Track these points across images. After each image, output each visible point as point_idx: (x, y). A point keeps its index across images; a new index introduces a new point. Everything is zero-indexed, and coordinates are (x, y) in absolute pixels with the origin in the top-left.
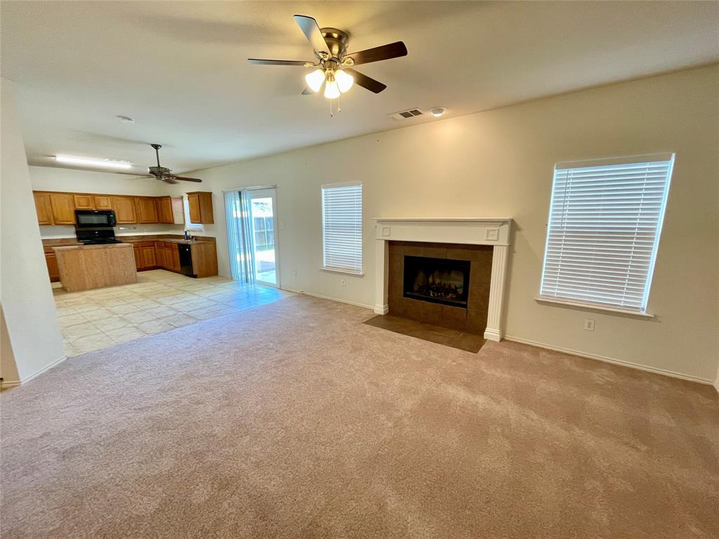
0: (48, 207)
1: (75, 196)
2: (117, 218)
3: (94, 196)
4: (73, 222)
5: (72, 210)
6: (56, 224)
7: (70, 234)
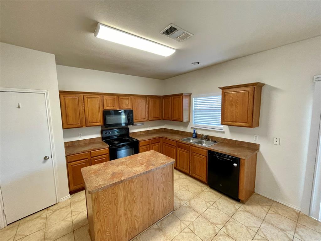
0: (81, 108)
1: (105, 97)
2: (134, 116)
3: (119, 96)
4: (101, 123)
5: (101, 110)
6: (86, 126)
7: (97, 133)
